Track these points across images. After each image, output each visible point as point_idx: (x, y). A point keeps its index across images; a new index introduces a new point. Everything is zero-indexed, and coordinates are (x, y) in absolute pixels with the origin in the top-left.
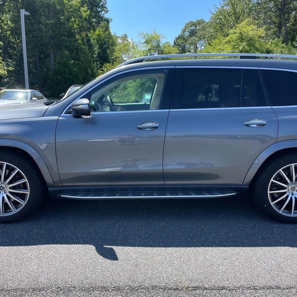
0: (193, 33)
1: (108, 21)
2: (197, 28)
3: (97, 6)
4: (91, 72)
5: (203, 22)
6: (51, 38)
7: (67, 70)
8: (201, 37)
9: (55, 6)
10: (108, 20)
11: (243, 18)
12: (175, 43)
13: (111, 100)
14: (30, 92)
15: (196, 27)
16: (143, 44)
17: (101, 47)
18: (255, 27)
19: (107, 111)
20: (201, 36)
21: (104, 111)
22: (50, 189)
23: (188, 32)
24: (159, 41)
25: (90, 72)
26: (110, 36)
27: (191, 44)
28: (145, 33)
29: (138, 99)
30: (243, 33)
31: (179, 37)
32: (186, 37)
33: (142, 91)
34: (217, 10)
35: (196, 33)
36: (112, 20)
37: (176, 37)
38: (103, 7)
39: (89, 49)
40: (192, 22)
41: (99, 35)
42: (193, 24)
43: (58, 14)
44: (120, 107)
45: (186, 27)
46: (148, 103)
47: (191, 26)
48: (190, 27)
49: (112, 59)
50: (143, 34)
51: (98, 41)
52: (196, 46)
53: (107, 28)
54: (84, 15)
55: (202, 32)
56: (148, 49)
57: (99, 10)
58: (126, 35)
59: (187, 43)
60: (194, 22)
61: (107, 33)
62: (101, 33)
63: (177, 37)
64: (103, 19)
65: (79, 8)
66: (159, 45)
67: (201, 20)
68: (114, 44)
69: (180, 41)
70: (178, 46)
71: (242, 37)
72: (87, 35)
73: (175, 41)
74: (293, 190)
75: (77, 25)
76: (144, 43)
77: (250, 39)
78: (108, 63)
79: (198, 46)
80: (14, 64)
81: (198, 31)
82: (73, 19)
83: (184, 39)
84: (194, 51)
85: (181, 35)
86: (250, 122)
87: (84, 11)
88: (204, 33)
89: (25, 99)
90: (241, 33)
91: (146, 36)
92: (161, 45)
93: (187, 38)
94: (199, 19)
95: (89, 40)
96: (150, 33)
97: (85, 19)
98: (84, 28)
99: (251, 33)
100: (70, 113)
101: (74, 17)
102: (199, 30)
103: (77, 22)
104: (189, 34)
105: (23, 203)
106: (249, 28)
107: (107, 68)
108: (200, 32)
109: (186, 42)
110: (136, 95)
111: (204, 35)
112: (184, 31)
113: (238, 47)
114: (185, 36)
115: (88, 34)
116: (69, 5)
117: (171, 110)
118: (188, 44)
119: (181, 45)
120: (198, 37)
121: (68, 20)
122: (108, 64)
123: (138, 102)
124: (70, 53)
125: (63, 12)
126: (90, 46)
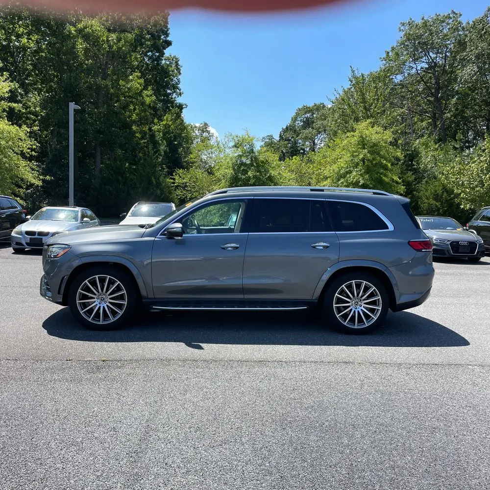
0: (308, 123)
1: (181, 107)
2: (315, 116)
3: (167, 86)
4: (156, 182)
5: (324, 106)
6: (99, 132)
7: (120, 178)
8: (320, 130)
9: (108, 90)
10: (182, 105)
11: (375, 107)
12: (280, 136)
13: (198, 224)
14: (80, 210)
15: (313, 114)
16: (231, 148)
17: (170, 143)
18: (379, 129)
19: (195, 234)
20: (320, 128)
21: (192, 234)
22: (144, 300)
23: (301, 121)
24: (252, 146)
25: (154, 182)
26: (183, 127)
27: (306, 138)
28: (233, 134)
29: (223, 221)
30: (364, 136)
31: (287, 128)
32: (298, 127)
33: (228, 210)
34: (338, 96)
35: (313, 122)
36: (187, 106)
37: (283, 128)
38: (175, 87)
39: (153, 149)
40: (307, 107)
41: (167, 126)
42: (307, 110)
43: (111, 99)
44: (204, 231)
45: (297, 114)
46: (233, 227)
47: (306, 113)
48: (303, 115)
49: (185, 162)
50: (231, 135)
51: (164, 134)
52: (314, 141)
53: (178, 116)
54: (148, 100)
55: (321, 122)
56: (238, 155)
57: (169, 91)
58: (206, 124)
59: (299, 137)
60: (309, 108)
61: (178, 122)
62: (170, 123)
63: (285, 127)
64: (174, 105)
65: (141, 91)
66: (252, 150)
67: (321, 104)
68: (189, 140)
69: (289, 135)
70: (286, 142)
71: (363, 141)
72: (150, 129)
73: (281, 134)
74: (356, 305)
75: (137, 115)
76: (233, 147)
77: (375, 145)
78: (181, 169)
79: (316, 141)
80: (43, 168)
81: (315, 121)
82: (132, 107)
83: (295, 131)
84: (310, 149)
85: (290, 126)
86: (317, 244)
87: (147, 96)
88: (325, 122)
89: (74, 220)
90: (361, 137)
91: (235, 138)
92: (255, 150)
93: (300, 130)
94: (318, 103)
95: (153, 136)
96: (240, 135)
97: (149, 106)
98: (147, 120)
99: (375, 138)
100: (164, 235)
101: (133, 104)
102: (317, 118)
103: (137, 111)
104: (302, 123)
105: (121, 313)
106: (373, 130)
107: (179, 175)
108: (319, 122)
109: (297, 137)
110: (221, 216)
111: (324, 127)
112: (294, 119)
113: (358, 155)
114: (296, 127)
115: (152, 127)
116: (127, 88)
117: (250, 233)
118: (300, 139)
119: (290, 140)
120: (316, 129)
121: (125, 107)
122: (181, 171)
123: (223, 225)
124: (124, 153)
125: (118, 97)
126: (155, 144)
